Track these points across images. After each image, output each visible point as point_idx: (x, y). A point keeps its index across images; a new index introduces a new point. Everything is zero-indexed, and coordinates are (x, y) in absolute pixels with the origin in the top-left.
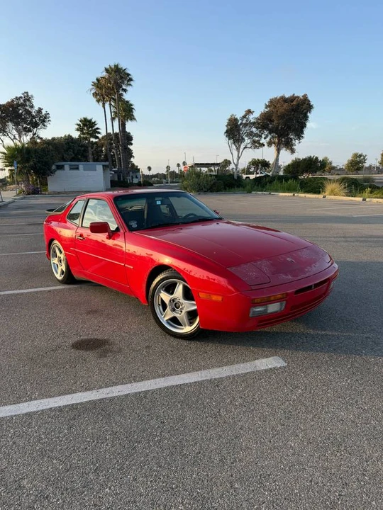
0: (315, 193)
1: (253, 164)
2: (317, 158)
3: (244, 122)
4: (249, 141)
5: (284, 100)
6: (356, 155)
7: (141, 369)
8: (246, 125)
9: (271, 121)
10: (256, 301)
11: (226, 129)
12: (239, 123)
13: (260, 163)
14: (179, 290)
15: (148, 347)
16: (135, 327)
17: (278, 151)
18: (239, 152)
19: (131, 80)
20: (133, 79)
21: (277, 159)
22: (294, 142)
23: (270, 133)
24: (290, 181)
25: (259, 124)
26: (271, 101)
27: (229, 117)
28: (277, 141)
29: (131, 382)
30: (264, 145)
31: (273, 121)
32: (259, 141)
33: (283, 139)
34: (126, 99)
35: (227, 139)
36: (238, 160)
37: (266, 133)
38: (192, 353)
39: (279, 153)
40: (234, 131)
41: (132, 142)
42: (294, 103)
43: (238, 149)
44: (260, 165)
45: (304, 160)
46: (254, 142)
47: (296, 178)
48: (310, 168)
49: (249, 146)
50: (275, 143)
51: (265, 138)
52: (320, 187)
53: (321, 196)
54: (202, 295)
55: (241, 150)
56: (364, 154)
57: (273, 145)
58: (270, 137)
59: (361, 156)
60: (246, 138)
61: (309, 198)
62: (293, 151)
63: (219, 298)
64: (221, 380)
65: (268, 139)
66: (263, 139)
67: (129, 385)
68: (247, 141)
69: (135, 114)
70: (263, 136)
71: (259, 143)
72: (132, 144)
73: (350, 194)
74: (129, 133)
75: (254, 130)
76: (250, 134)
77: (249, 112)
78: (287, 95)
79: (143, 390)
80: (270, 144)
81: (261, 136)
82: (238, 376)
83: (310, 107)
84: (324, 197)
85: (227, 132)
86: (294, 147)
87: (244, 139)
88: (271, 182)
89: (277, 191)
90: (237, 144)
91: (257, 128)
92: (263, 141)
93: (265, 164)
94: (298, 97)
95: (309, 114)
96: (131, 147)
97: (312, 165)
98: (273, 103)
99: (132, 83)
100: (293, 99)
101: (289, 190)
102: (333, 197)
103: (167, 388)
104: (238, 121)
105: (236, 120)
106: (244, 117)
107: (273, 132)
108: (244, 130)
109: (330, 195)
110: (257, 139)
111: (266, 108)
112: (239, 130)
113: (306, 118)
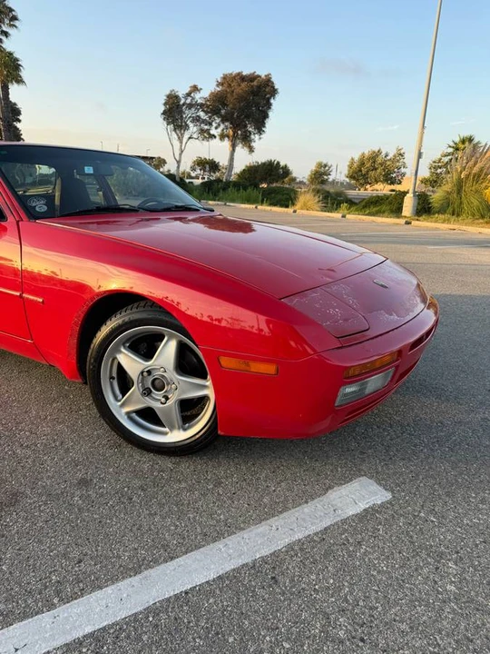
0: (282, 206)
1: (198, 165)
2: (278, 163)
3: (188, 101)
4: (195, 129)
5: (242, 78)
6: (320, 165)
7: (75, 554)
8: (190, 106)
9: (224, 105)
10: (351, 372)
11: (163, 108)
12: (182, 102)
13: (207, 163)
14: (167, 352)
15: (84, 483)
16: (47, 430)
17: (234, 146)
18: (181, 143)
19: (15, 18)
20: (19, 17)
21: (232, 159)
22: (252, 137)
23: (223, 121)
24: (249, 190)
25: (208, 107)
26: (225, 78)
27: (168, 93)
28: (231, 133)
29: (51, 607)
30: (215, 137)
31: (227, 105)
32: (208, 131)
33: (239, 132)
34: (8, 50)
35: (165, 123)
36: (180, 155)
37: (218, 120)
38: (191, 489)
39: (234, 150)
40: (174, 112)
41: (21, 117)
42: (255, 83)
43: (180, 139)
44: (207, 166)
45: (264, 164)
46: (202, 131)
47: (256, 186)
48: (270, 175)
49: (195, 136)
50: (228, 137)
51: (216, 128)
52: (287, 200)
53: (290, 210)
54: (226, 362)
55: (185, 140)
56: (329, 164)
57: (226, 139)
58: (222, 126)
59: (325, 166)
60: (191, 125)
61: (275, 212)
62: (251, 150)
63: (268, 369)
64: (276, 560)
65: (219, 130)
66: (213, 128)
67: (45, 618)
68: (193, 128)
69: (24, 74)
70: (214, 125)
71: (209, 134)
72: (19, 121)
73: (325, 209)
74: (15, 104)
75: (202, 114)
76: (197, 120)
77: (195, 89)
78: (246, 73)
79: (89, 630)
80: (222, 137)
81: (210, 124)
82: (309, 539)
83: (274, 92)
84: (295, 212)
85: (164, 113)
86: (253, 144)
87: (187, 125)
88: (224, 189)
89: (233, 201)
90: (178, 132)
91: (206, 113)
92: (213, 131)
93: (213, 166)
94: (259, 76)
95: (272, 101)
96: (18, 125)
97: (272, 172)
98: (228, 81)
99: (16, 23)
100: (252, 78)
101: (249, 201)
102: (305, 212)
103: (153, 611)
104: (180, 99)
105: (177, 97)
106: (189, 95)
107: (227, 120)
108: (188, 113)
109: (302, 209)
110: (206, 127)
111: (218, 86)
112: (181, 112)
113: (269, 105)
